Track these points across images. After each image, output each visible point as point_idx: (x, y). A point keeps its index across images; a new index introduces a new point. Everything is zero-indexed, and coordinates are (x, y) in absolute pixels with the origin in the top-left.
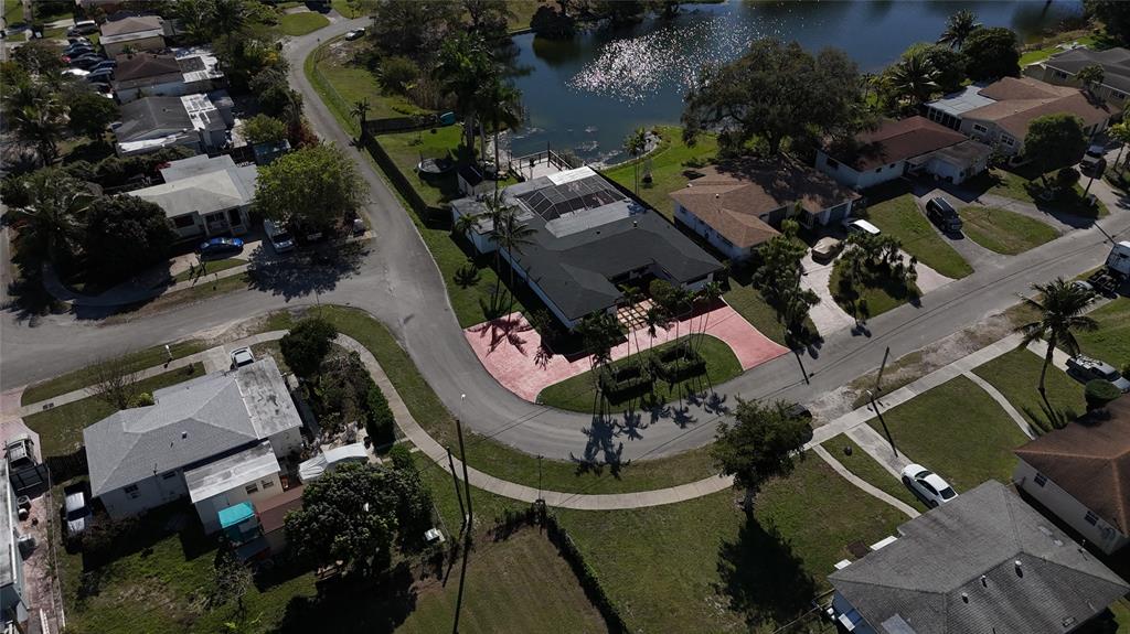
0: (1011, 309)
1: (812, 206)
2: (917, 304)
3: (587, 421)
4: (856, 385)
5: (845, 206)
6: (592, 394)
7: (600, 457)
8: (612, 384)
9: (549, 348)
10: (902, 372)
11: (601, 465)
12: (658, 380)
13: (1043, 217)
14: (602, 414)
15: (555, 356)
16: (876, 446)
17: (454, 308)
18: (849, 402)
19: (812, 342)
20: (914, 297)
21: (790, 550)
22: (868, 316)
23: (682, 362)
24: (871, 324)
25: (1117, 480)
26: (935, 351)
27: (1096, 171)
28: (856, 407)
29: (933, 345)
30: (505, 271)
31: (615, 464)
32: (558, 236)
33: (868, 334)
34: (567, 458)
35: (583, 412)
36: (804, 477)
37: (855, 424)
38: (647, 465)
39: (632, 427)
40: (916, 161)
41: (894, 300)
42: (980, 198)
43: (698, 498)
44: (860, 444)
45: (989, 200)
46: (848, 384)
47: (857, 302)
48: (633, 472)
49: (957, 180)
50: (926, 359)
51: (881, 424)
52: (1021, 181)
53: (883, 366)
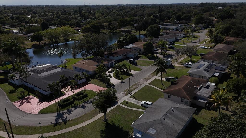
0: (151, 74)
1: (106, 63)
2: (133, 76)
3: (56, 114)
4: (125, 91)
5: (113, 62)
6: (56, 107)
7: (60, 121)
8: (62, 104)
9: (41, 101)
10: (134, 87)
11: (61, 123)
12: (75, 101)
13: (151, 60)
14: (60, 112)
15: (43, 102)
16: (133, 101)
17: (9, 99)
18: (124, 95)
19: (113, 86)
20: (132, 75)
21: (119, 127)
22: (123, 80)
23: (81, 96)
24: (124, 81)
25: (184, 91)
26: (139, 82)
27: (157, 53)
28: (126, 95)
29: (138, 82)
30: (26, 88)
31: (65, 122)
32: (42, 76)
33: (124, 82)
34: (50, 124)
35: (54, 112)
36: (118, 111)
37: (127, 98)
38: (75, 119)
39: (69, 112)
40: (125, 54)
41: (128, 76)
42: (139, 59)
43: (92, 123)
44: (129, 101)
45: (140, 59)
46: (123, 91)
47: (120, 78)
48: (72, 122)
49: (133, 57)
50: (138, 84)
51: (133, 97)
52: (145, 56)
53: (129, 87)
